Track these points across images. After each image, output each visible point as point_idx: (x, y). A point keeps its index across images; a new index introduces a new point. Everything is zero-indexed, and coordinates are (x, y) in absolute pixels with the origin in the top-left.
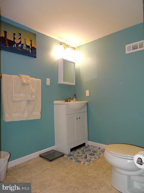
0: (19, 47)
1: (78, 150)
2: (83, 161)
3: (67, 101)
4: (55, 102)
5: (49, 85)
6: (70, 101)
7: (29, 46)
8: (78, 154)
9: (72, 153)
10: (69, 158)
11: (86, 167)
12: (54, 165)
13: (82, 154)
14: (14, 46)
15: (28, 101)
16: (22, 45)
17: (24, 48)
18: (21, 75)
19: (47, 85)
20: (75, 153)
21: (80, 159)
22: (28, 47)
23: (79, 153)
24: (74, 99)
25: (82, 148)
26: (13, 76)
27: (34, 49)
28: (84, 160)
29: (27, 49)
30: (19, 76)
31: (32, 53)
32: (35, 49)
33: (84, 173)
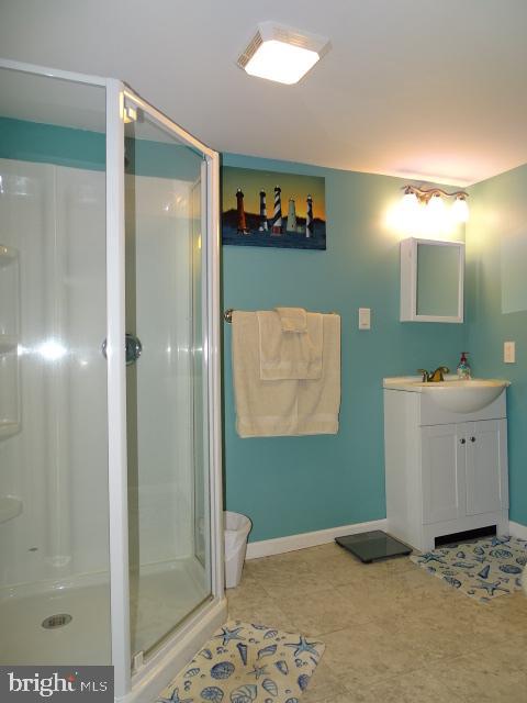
0: (277, 227)
1: (462, 547)
2: (469, 583)
3: (430, 380)
4: (387, 381)
5: (368, 327)
6: (442, 380)
7: (305, 220)
8: (458, 560)
9: (438, 552)
10: (423, 566)
11: (477, 605)
12: (373, 577)
13: (473, 562)
14: (261, 229)
15: (302, 383)
16: (285, 219)
17: (290, 227)
18: (279, 309)
19: (360, 327)
20: (451, 554)
21: (461, 575)
22: (300, 221)
23: (463, 557)
24: (460, 370)
25: (481, 543)
26: (258, 313)
27: (318, 225)
28: (475, 581)
29: (300, 230)
30: (276, 311)
31: (311, 237)
32: (323, 223)
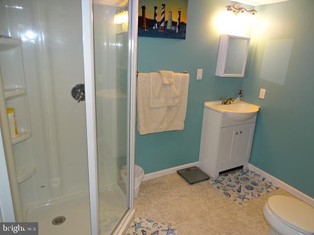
0: (162, 28)
1: (230, 175)
2: (234, 195)
3: (225, 103)
4: (207, 104)
5: (201, 78)
6: (230, 103)
7: (177, 23)
8: (229, 183)
9: (220, 179)
10: (215, 186)
11: (237, 206)
12: (194, 192)
13: (234, 184)
14: (154, 28)
15: (169, 108)
16: (166, 22)
17: (169, 27)
18: (161, 71)
19: (197, 79)
20: (225, 179)
21: (230, 192)
22: (174, 24)
23: (230, 181)
24: (238, 98)
25: (238, 173)
26: (151, 73)
27: (182, 26)
28: (236, 194)
29: (173, 28)
30: (159, 72)
31: (179, 32)
32: (185, 24)
33: (232, 214)
